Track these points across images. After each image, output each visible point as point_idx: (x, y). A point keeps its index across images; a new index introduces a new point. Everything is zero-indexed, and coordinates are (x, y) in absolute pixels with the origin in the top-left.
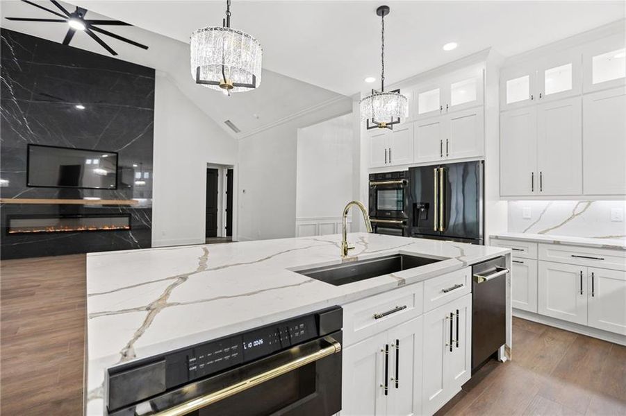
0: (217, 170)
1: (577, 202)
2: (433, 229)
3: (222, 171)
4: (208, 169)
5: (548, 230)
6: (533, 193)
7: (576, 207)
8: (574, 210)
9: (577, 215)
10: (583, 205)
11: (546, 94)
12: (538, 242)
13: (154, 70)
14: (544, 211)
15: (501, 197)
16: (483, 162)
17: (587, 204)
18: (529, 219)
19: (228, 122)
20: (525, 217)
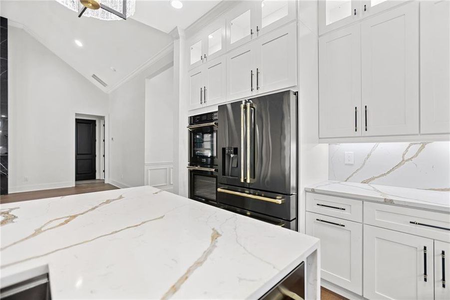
0: (95, 121)
1: (407, 144)
2: (240, 180)
3: (100, 122)
4: (76, 119)
5: (373, 179)
6: (357, 134)
7: (407, 151)
8: (404, 155)
9: (407, 161)
10: (415, 148)
11: (372, 6)
12: (363, 200)
13: (6, 19)
14: (369, 156)
15: (321, 139)
16: (296, 94)
17: (420, 146)
18: (352, 165)
19: (94, 76)
20: (347, 162)
